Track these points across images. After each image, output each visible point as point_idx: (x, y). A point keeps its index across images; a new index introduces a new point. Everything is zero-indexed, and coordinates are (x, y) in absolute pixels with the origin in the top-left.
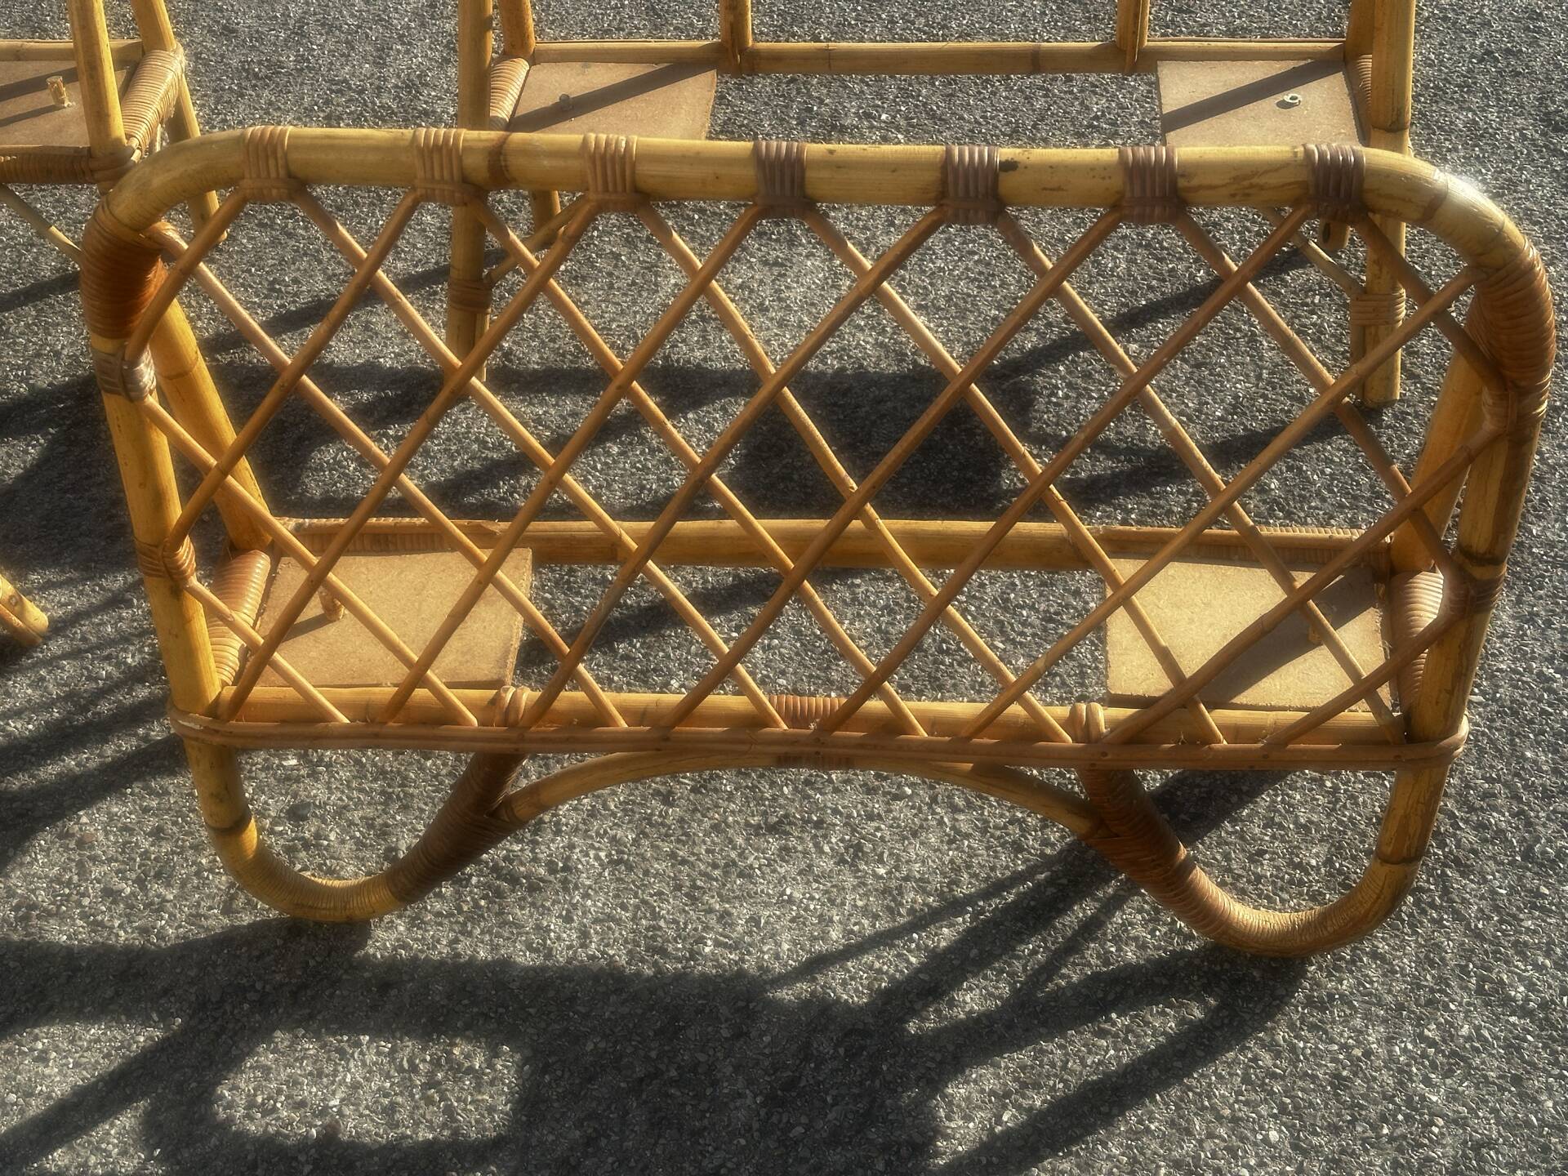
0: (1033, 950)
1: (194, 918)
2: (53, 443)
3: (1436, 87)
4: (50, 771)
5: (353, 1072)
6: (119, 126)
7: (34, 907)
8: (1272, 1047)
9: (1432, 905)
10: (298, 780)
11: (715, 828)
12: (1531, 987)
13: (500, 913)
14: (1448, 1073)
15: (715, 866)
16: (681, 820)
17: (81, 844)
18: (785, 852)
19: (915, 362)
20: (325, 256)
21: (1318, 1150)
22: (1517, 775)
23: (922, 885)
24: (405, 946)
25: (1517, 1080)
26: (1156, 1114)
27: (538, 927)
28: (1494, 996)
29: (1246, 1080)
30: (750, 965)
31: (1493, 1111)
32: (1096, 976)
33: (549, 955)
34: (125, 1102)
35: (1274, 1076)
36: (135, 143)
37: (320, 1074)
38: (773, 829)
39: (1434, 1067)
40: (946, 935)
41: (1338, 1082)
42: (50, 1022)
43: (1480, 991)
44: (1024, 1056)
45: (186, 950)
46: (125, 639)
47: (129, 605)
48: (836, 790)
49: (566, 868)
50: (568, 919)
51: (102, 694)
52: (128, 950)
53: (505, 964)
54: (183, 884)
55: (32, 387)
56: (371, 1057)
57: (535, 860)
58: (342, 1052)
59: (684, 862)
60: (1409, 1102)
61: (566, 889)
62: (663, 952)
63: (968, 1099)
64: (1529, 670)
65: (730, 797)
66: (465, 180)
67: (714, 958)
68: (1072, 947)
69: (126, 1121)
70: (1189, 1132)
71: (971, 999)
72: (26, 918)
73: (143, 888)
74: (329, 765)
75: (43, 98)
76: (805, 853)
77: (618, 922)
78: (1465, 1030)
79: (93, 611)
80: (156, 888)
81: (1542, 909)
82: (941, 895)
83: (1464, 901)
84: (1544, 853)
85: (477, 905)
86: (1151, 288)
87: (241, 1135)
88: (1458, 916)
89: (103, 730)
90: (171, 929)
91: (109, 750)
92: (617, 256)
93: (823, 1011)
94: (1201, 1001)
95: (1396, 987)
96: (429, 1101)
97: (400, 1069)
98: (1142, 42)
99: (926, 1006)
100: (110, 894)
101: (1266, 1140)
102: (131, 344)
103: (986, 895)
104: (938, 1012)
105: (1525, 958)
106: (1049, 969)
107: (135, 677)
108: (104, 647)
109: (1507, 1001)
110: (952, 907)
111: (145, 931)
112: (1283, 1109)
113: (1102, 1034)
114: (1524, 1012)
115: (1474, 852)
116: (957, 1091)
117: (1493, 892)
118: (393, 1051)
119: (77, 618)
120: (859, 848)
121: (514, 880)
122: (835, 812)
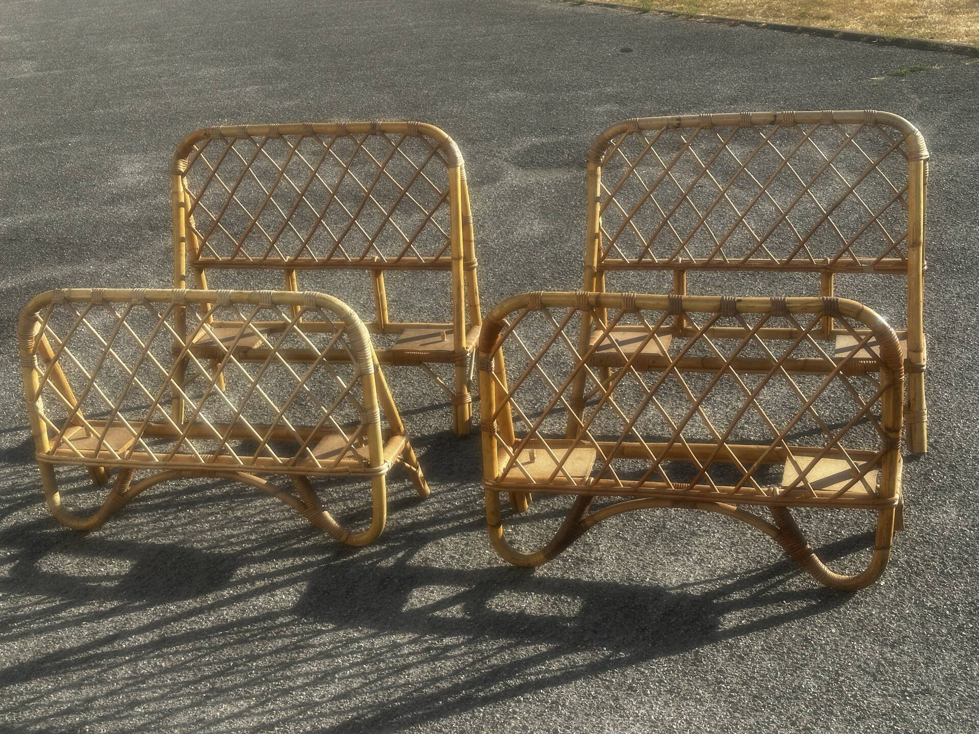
0: (759, 587)
1: (479, 564)
2: (429, 449)
3: (969, 366)
4: (431, 529)
5: (529, 599)
6: (464, 345)
7: (428, 558)
8: (839, 613)
9: (904, 583)
10: (512, 535)
11: (653, 553)
12: (934, 603)
13: (579, 568)
14: (899, 621)
15: (652, 562)
16: (641, 551)
17: (442, 546)
18: (676, 560)
19: (741, 438)
20: (524, 403)
21: (848, 635)
22: (945, 553)
23: (723, 570)
24: (547, 574)
25: (922, 624)
26: (795, 625)
27: (591, 572)
28: (920, 605)
29: (828, 619)
30: (661, 585)
31: (912, 630)
32: (780, 593)
33: (594, 578)
34: (458, 603)
35: (837, 618)
36: (468, 350)
37: (519, 600)
38: (672, 554)
39: (894, 619)
40: (729, 582)
41: (859, 620)
42: (434, 585)
43: (915, 603)
44: (753, 609)
45: (476, 571)
46: (455, 499)
47: (456, 491)
48: (696, 546)
49: (601, 559)
50: (601, 571)
51: (448, 511)
52: (458, 570)
53: (579, 579)
54: (475, 557)
55: (422, 435)
56: (535, 598)
57: (591, 557)
58: (526, 596)
59: (641, 560)
60: (883, 626)
61: (600, 564)
62: (632, 580)
63: (731, 618)
64: (958, 528)
65: (659, 546)
66: (588, 304)
67: (650, 583)
68: (774, 586)
69: (458, 606)
70: (805, 629)
71: (736, 596)
72: (426, 561)
73: (462, 556)
74: (522, 532)
75: (439, 338)
76: (683, 561)
77: (618, 573)
78: (908, 611)
79: (443, 492)
80: (466, 557)
81: (943, 585)
82: (729, 572)
83: (915, 582)
84: (948, 572)
85: (570, 566)
86: (837, 420)
87: (494, 611)
88: (912, 586)
89: (448, 520)
90: (471, 566)
91: (450, 525)
92: (632, 405)
93: (685, 597)
94: (815, 600)
95: (885, 601)
96: (553, 607)
97: (544, 601)
98: (831, 328)
99: (720, 597)
100: (451, 557)
101: (831, 632)
102: (490, 355)
103: (745, 573)
104: (724, 598)
105: (934, 597)
106: (764, 591)
107: (460, 508)
108: (448, 501)
109: (924, 606)
110: (732, 575)
111: (463, 566)
112: (838, 625)
113: (780, 606)
114: (930, 608)
115: (923, 571)
116: (728, 616)
117: (927, 581)
118: (542, 596)
119: (439, 493)
120: (703, 559)
121: (583, 561)
122: (695, 551)
